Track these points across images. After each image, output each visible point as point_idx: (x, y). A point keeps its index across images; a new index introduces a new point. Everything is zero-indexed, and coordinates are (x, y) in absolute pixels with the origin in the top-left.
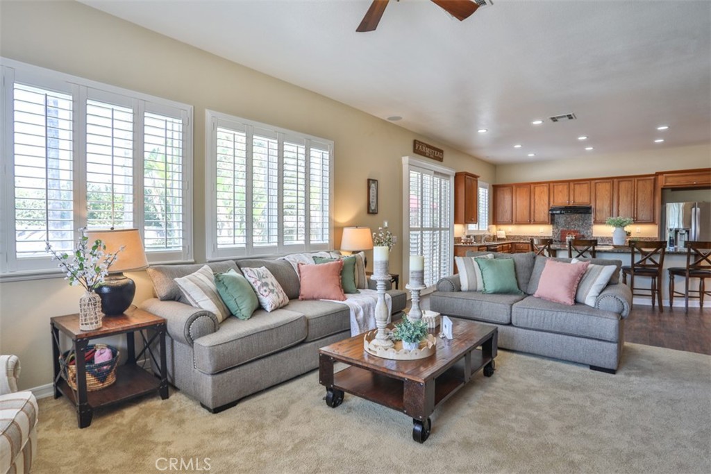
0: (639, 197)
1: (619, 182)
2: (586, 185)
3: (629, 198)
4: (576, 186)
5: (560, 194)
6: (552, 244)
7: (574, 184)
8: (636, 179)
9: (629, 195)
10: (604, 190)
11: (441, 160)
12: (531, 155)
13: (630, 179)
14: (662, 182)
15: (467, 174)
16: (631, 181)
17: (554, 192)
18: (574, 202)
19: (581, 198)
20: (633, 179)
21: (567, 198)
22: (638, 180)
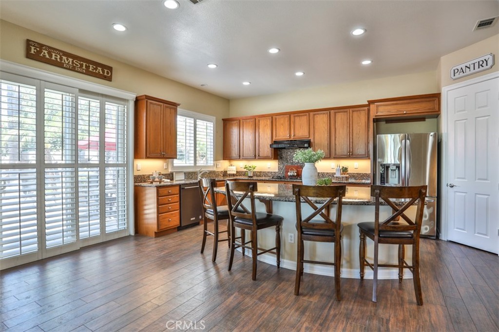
0: (354, 128)
1: (335, 113)
2: (306, 117)
3: (345, 130)
4: (296, 118)
5: (282, 126)
7: (294, 116)
8: (351, 110)
9: (345, 127)
10: (321, 122)
11: (109, 79)
12: (246, 83)
13: (345, 110)
14: (374, 111)
15: (148, 98)
16: (346, 112)
17: (276, 125)
18: (294, 136)
19: (301, 132)
20: (348, 110)
21: (288, 132)
22: (353, 111)
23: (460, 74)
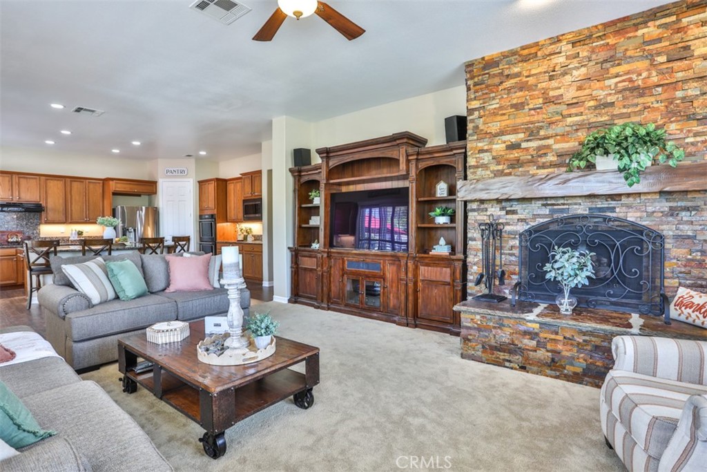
0: (90, 197)
1: (71, 181)
2: (35, 180)
3: (81, 199)
4: (22, 180)
6: (59, 245)
7: (19, 178)
8: (87, 181)
9: (81, 195)
10: (55, 188)
14: (113, 186)
16: (83, 182)
18: (19, 198)
19: (29, 195)
22: (89, 182)
23: (171, 173)
